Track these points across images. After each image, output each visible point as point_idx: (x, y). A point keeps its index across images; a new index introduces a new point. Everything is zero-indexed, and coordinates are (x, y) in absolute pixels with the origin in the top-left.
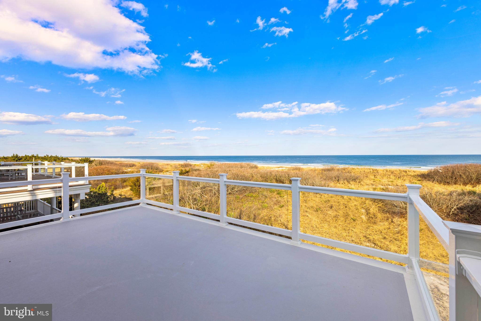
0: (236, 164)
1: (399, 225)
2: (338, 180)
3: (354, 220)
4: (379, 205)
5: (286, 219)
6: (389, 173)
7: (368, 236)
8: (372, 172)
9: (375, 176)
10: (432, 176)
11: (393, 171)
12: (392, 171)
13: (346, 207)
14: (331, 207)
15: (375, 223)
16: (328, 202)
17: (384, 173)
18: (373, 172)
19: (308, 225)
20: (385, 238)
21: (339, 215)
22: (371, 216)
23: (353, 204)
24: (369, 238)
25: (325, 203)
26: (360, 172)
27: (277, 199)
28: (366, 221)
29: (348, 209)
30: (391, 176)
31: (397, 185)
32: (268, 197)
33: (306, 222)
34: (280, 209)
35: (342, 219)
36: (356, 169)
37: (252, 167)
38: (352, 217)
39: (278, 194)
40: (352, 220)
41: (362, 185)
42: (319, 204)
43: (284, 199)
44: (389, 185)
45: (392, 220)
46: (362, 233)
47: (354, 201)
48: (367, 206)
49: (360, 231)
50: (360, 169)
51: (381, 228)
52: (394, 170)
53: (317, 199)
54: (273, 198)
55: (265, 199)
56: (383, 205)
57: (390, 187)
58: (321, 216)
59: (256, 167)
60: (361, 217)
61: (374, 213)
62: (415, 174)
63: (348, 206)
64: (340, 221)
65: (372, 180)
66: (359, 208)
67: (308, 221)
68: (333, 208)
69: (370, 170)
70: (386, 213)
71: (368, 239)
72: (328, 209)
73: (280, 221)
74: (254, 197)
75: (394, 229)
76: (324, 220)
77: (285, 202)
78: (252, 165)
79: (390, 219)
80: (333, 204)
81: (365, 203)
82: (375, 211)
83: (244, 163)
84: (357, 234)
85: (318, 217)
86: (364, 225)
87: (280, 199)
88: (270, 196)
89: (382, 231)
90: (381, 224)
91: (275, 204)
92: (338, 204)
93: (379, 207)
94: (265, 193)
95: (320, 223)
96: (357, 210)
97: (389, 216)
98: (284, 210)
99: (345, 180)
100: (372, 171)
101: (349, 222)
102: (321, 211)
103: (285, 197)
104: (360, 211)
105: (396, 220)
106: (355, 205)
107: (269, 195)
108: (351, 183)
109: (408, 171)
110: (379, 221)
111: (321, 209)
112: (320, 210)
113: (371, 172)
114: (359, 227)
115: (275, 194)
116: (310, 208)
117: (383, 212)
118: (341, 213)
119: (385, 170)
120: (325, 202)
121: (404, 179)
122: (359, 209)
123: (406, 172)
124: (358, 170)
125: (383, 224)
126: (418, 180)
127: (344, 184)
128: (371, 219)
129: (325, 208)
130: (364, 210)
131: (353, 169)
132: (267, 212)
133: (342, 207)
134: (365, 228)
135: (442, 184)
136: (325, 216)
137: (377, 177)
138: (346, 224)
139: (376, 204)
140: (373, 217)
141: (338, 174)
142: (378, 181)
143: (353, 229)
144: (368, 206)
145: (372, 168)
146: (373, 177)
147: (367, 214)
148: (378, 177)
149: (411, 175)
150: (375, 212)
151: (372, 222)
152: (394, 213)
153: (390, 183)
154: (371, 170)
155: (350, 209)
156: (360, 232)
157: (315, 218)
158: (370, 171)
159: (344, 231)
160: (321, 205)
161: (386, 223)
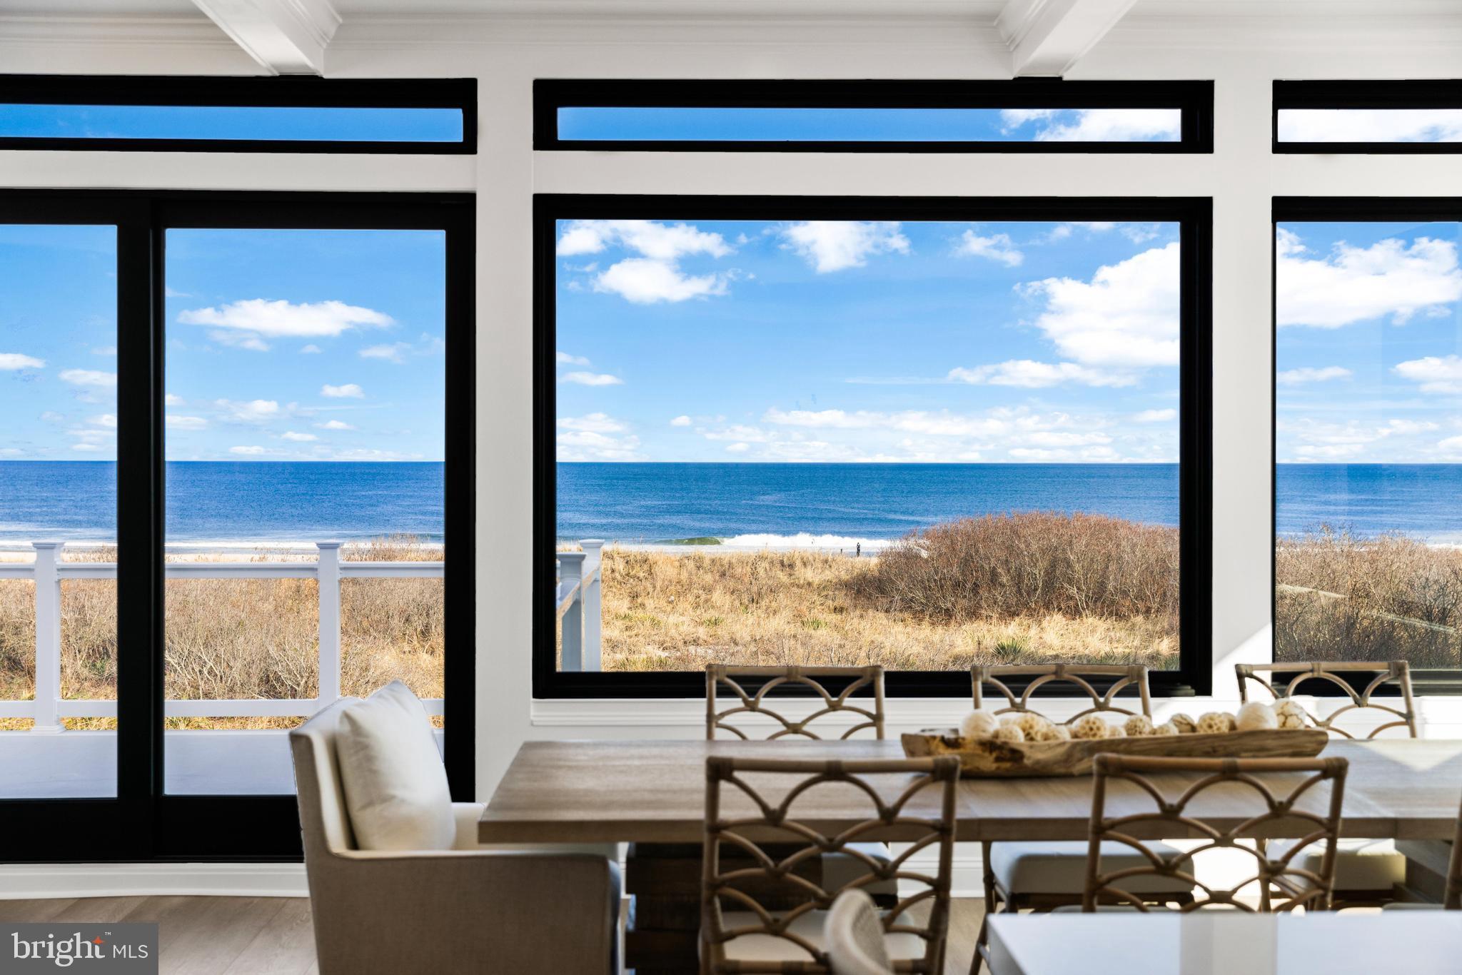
6: (708, 578)
8: (619, 577)
9: (634, 596)
11: (730, 563)
12: (725, 562)
17: (684, 576)
18: (628, 575)
30: (718, 596)
44: (696, 642)
52: (734, 561)
57: (701, 651)
62: (827, 575)
65: (620, 624)
100: (620, 566)
109: (802, 559)
113: (617, 575)
119: (688, 558)
121: (775, 604)
123: (791, 565)
126: (834, 609)
135: (926, 624)
137: (642, 605)
141: (422, 593)
142: (648, 623)
145: (621, 551)
146: (623, 606)
148: (650, 603)
149: (808, 583)
153: (702, 632)
154: (617, 560)
158: (613, 571)
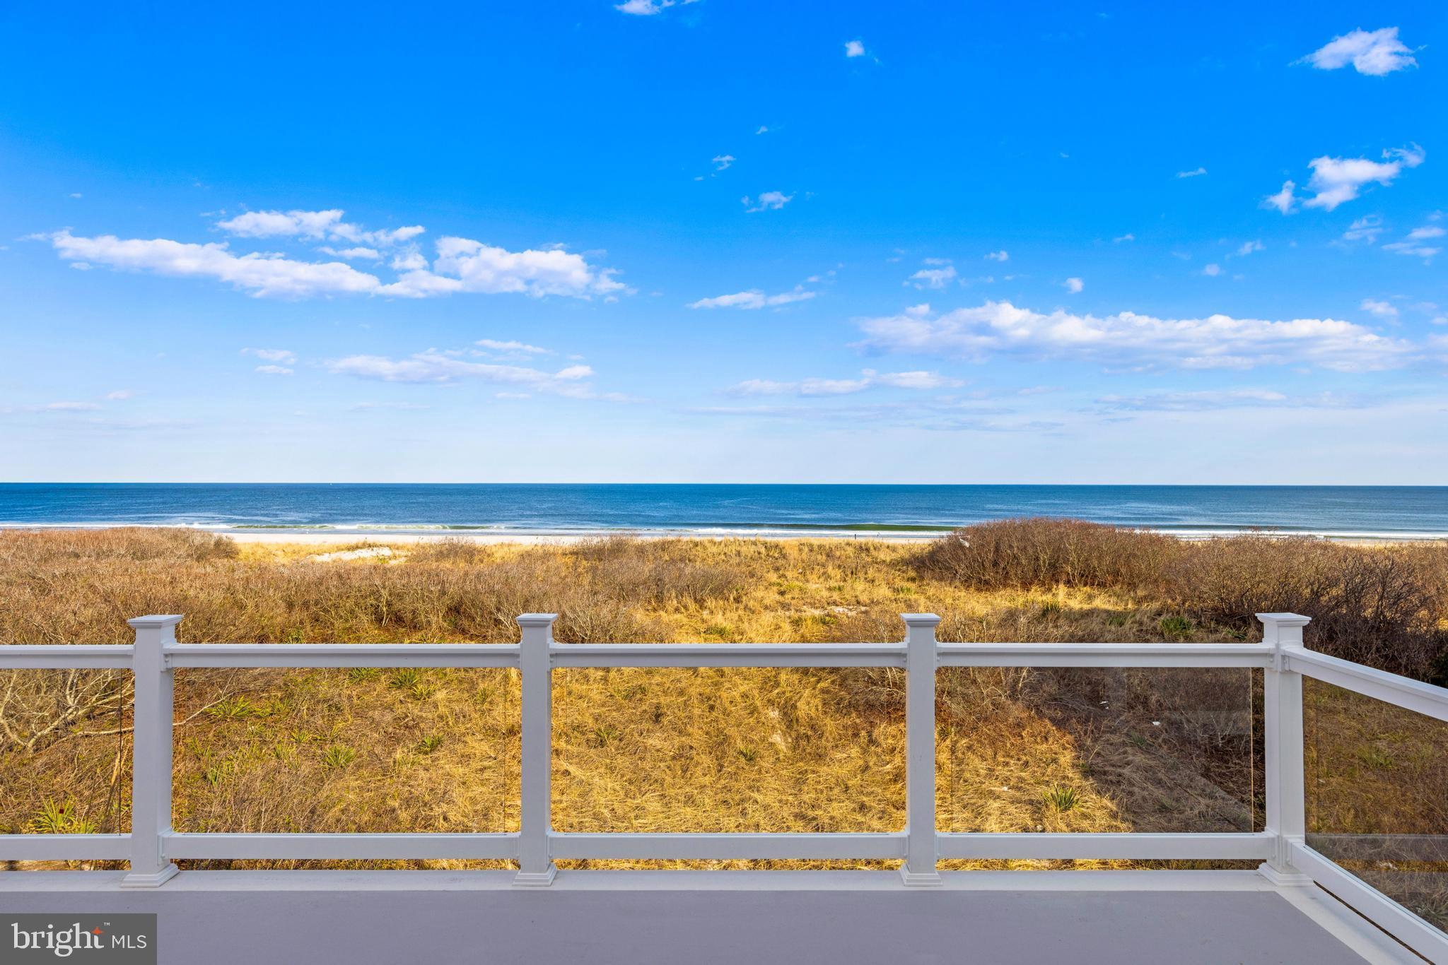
0: (97, 536)
1: (893, 750)
2: (660, 598)
3: (750, 759)
4: (821, 685)
5: (469, 807)
6: (820, 558)
7: (811, 813)
8: (764, 557)
9: (777, 570)
10: (946, 561)
12: (826, 548)
13: (712, 708)
14: (657, 717)
15: (819, 757)
16: (638, 696)
17: (804, 556)
18: (768, 555)
19: (574, 813)
20: (862, 807)
21: (691, 748)
22: (802, 730)
23: (736, 694)
24: (814, 819)
25: (630, 701)
26: (723, 557)
27: (400, 710)
28: (790, 754)
29: (721, 716)
30: (831, 569)
31: (858, 603)
32: (347, 709)
33: (564, 805)
34: (425, 760)
35: (706, 760)
36: (708, 545)
37: (201, 554)
38: (740, 745)
39: (398, 685)
40: (743, 759)
41: (750, 609)
42: (604, 709)
43: (436, 707)
44: (835, 603)
45: (870, 734)
46: (786, 804)
47: (736, 679)
48: (784, 693)
49: (779, 798)
50: (723, 545)
51: (843, 772)
52: (830, 547)
53: (595, 692)
54: (374, 708)
55: (332, 721)
56: (833, 682)
57: (840, 609)
58: (622, 761)
59: (224, 550)
60: (770, 740)
61: (811, 719)
62: (894, 556)
63: (718, 701)
64: (699, 771)
65: (777, 589)
66: (758, 703)
67: (572, 795)
68: (665, 721)
69: (753, 548)
70: (849, 713)
71: (815, 823)
72: (646, 725)
73: (445, 819)
74: (259, 717)
75: (880, 769)
76: (638, 781)
77: (441, 724)
78: (198, 540)
79: (863, 733)
80: (664, 700)
81: (777, 684)
82: (813, 710)
83: (147, 528)
84: (772, 813)
85: (611, 769)
86: (784, 772)
87: (414, 709)
88: (355, 700)
89: (850, 783)
90: (839, 756)
91: (393, 740)
92: (681, 700)
93: (824, 691)
94: (324, 689)
95: (622, 793)
96: (752, 713)
97: (858, 721)
98: (446, 763)
99: (685, 594)
100: (762, 549)
101: (731, 769)
102: (616, 742)
103: (440, 695)
104: (763, 719)
105: (883, 730)
106: (745, 696)
107: (350, 697)
108: (710, 603)
109: (873, 546)
110: (829, 745)
111: (618, 733)
112: (615, 738)
113: (762, 555)
114: (771, 782)
115: (380, 687)
116: (569, 732)
117: (837, 711)
118: (697, 736)
119: (803, 545)
120: (625, 698)
121: (870, 576)
122: (760, 708)
123: (868, 550)
124: (714, 549)
125: (845, 755)
126: (908, 580)
127: (683, 610)
128: (803, 743)
129: (632, 726)
130: (777, 713)
131: (697, 546)
132: (361, 788)
133: (697, 712)
134: (791, 783)
135: (972, 589)
136: (640, 759)
137: (786, 576)
138: (723, 782)
139: (812, 680)
140: (809, 733)
141: (655, 571)
142: (796, 589)
143: (756, 795)
144: (788, 694)
146: (774, 577)
147: (789, 727)
148: (789, 574)
149: (884, 561)
150: (813, 713)
151: (810, 754)
152: (870, 706)
153: (836, 596)
154: (760, 546)
155: (726, 713)
156: (780, 801)
157: (601, 776)
159: (722, 810)
160: (614, 713)
161: (855, 751)
